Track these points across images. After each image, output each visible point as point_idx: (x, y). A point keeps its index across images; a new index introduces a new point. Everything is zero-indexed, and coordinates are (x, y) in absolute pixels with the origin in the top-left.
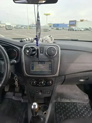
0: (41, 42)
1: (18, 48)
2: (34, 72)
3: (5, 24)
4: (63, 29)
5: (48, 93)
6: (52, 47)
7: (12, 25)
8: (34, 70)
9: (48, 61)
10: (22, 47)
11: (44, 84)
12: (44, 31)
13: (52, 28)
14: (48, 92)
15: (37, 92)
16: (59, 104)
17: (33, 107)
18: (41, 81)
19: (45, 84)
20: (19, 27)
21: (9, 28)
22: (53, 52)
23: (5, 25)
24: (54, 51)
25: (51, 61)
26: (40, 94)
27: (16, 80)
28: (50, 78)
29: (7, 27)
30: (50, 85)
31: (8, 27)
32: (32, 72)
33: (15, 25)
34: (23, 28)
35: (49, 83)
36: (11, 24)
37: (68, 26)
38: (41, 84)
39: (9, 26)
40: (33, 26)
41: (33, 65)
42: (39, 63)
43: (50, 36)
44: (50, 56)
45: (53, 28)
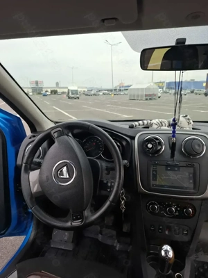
0: (166, 128)
1: (128, 139)
2: (157, 186)
3: (67, 88)
4: (192, 92)
5: (183, 234)
6: (194, 139)
7: (79, 90)
8: (158, 183)
9: (187, 166)
10: (133, 138)
11: (175, 212)
12: (147, 99)
13: (166, 92)
14: (184, 230)
15: (161, 229)
16: (203, 267)
17: (163, 253)
18: (170, 206)
19: (177, 214)
20: (93, 92)
21: (73, 96)
22: (197, 147)
23: (66, 90)
24: (199, 146)
25: (192, 166)
26: (167, 233)
27: (123, 199)
28: (188, 201)
29: (70, 93)
30: (189, 217)
31: (72, 94)
32: (153, 185)
33: (86, 90)
34: (101, 94)
35: (188, 212)
36: (78, 88)
37: (204, 85)
38: (171, 211)
39: (76, 92)
40: (122, 89)
41: (156, 171)
42: (167, 170)
43: (186, 116)
44: (191, 155)
45: (168, 90)
